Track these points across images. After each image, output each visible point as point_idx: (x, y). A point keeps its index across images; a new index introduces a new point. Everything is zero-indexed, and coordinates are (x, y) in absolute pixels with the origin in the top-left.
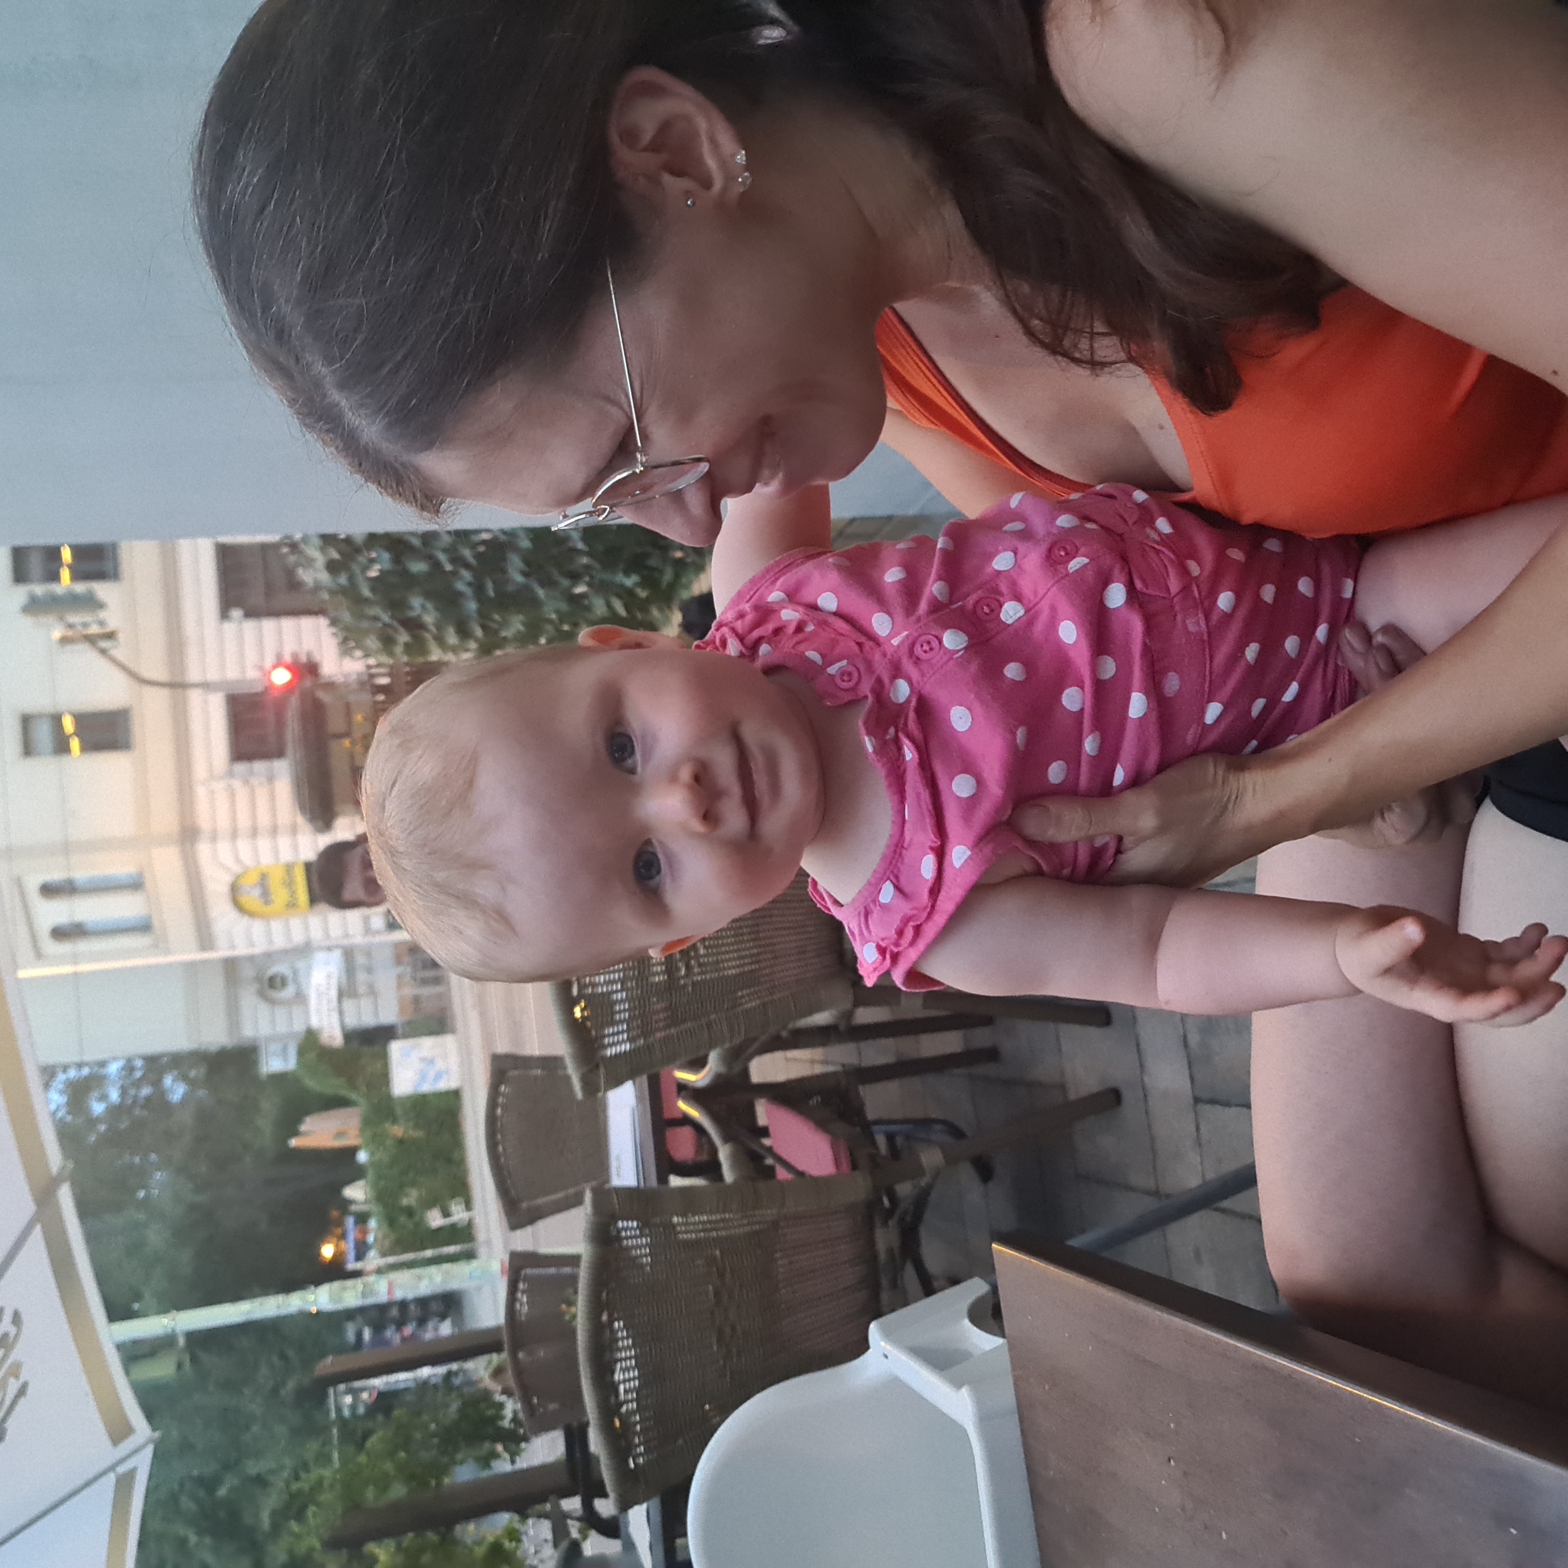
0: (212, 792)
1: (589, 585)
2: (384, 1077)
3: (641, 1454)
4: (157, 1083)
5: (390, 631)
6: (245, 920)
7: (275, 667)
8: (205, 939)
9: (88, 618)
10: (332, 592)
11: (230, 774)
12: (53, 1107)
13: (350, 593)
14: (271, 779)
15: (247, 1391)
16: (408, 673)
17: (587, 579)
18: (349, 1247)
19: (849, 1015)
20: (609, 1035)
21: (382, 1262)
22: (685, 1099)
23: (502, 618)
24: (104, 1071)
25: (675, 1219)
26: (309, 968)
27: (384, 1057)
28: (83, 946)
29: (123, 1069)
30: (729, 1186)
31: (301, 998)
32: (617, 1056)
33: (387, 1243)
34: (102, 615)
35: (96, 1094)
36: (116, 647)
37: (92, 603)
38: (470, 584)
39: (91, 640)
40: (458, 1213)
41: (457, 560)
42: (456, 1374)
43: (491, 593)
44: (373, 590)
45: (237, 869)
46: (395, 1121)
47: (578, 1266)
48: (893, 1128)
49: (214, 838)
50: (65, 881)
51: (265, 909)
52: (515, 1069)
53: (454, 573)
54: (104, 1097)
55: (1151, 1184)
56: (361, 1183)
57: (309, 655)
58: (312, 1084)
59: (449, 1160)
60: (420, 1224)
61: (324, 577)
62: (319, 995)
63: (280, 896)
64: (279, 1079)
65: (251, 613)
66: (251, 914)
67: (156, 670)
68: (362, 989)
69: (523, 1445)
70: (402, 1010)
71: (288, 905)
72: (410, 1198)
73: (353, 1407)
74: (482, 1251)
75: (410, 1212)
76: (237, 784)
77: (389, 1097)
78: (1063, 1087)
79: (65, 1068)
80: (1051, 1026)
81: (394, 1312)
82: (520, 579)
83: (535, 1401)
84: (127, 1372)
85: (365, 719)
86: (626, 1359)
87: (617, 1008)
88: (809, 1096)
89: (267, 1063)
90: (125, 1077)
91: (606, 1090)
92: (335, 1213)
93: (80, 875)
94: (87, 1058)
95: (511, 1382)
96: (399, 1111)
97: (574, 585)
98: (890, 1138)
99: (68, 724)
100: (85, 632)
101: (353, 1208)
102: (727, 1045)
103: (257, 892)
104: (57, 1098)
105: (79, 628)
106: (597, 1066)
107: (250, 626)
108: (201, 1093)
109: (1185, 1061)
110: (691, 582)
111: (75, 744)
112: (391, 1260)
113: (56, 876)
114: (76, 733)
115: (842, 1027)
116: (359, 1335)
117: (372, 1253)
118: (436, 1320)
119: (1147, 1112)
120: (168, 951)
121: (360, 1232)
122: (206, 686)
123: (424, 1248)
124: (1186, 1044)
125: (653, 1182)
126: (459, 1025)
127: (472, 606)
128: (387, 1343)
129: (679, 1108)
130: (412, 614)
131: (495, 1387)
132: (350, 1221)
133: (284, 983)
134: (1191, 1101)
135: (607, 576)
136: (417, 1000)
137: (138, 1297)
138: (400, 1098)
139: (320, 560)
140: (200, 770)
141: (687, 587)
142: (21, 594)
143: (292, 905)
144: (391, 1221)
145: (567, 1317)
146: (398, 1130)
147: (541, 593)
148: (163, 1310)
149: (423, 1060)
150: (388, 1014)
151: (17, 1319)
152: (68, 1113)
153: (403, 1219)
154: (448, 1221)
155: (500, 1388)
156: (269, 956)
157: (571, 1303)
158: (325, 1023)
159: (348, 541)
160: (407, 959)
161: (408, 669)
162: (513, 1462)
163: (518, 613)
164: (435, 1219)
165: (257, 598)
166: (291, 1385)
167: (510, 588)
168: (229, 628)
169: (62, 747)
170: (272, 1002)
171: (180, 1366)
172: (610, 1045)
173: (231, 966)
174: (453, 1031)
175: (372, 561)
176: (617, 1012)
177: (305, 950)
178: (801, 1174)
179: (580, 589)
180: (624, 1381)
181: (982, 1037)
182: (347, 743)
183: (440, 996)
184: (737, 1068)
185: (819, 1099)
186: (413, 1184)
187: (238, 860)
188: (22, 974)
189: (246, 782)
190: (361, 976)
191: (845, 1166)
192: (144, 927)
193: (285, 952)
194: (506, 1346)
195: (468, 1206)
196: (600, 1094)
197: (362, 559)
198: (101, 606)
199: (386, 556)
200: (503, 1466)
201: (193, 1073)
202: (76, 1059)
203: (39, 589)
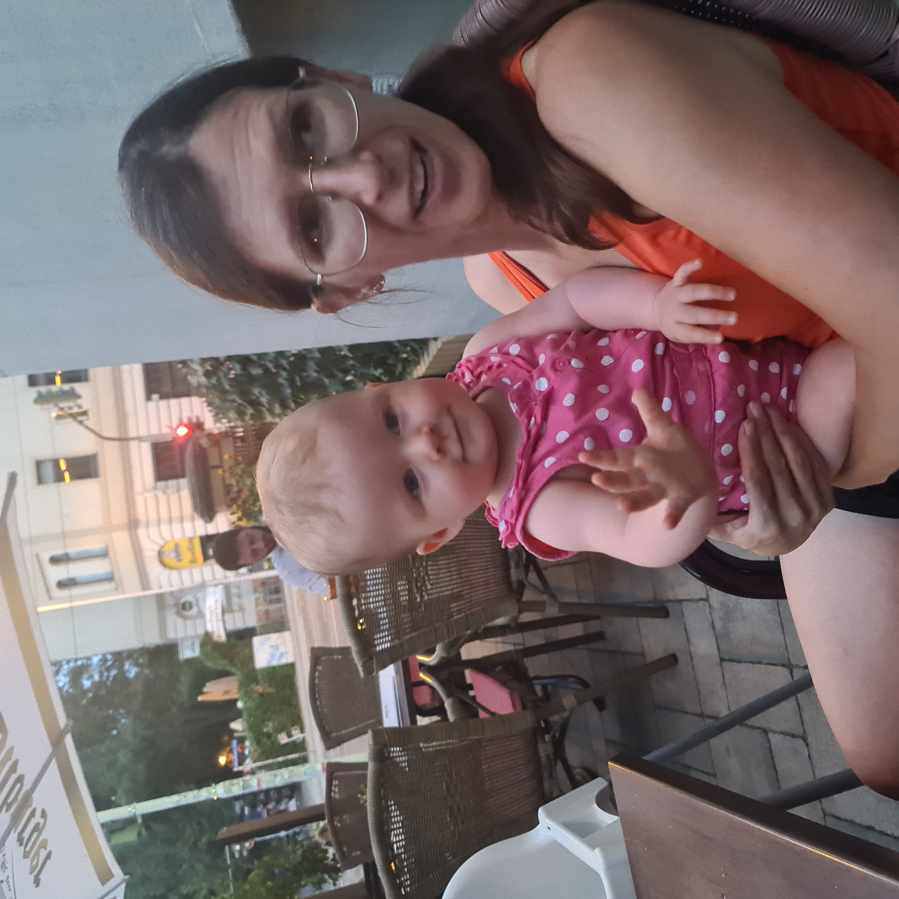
0: (145, 499)
1: (354, 375)
2: (251, 658)
3: (408, 886)
4: (121, 668)
5: (242, 408)
6: (167, 572)
7: (178, 427)
8: (145, 583)
9: (71, 404)
10: (208, 388)
11: (155, 488)
12: (61, 684)
13: (218, 388)
14: (178, 490)
15: (179, 844)
16: (253, 430)
17: (353, 372)
18: (235, 757)
19: (516, 619)
20: (378, 639)
21: (254, 765)
22: (424, 672)
23: (306, 397)
24: (89, 662)
25: (421, 745)
26: (205, 597)
27: (250, 646)
28: (76, 591)
29: (100, 660)
30: (452, 723)
31: (201, 614)
32: (383, 650)
33: (256, 754)
34: (80, 401)
35: (85, 676)
36: (88, 419)
37: (73, 395)
38: (286, 379)
39: (73, 416)
40: (296, 735)
41: (278, 366)
42: (298, 834)
43: (299, 384)
44: (231, 386)
45: (162, 543)
46: (257, 683)
47: (367, 769)
48: (545, 681)
49: (147, 526)
50: (63, 555)
51: (179, 564)
52: (325, 656)
53: (277, 374)
54: (91, 677)
55: (698, 711)
56: (240, 720)
57: (198, 418)
58: (209, 664)
59: (290, 705)
60: (275, 742)
61: (203, 380)
62: (212, 612)
63: (187, 556)
64: (190, 662)
65: (164, 396)
66: (170, 568)
67: (110, 431)
68: (235, 607)
69: (340, 874)
70: (259, 619)
71: (191, 562)
72: (269, 727)
73: (241, 852)
74: (311, 757)
75: (269, 735)
76: (159, 493)
77: (254, 669)
78: (643, 655)
79: (68, 662)
80: (635, 619)
81: (262, 797)
82: (315, 375)
83: (345, 849)
84: (109, 840)
85: (230, 457)
86: (397, 829)
87: (382, 622)
88: (496, 666)
89: (183, 653)
90: (101, 666)
91: (378, 671)
92: (226, 738)
93: (72, 550)
94: (79, 656)
95: (331, 838)
96: (260, 677)
97: (346, 376)
98: (544, 687)
99: (63, 466)
100: (70, 412)
101: (236, 735)
102: (446, 641)
103: (173, 555)
104: (63, 680)
105: (67, 410)
106: (371, 658)
107: (163, 403)
108: (147, 671)
109: (714, 638)
110: (412, 371)
111: (67, 475)
112: (259, 764)
113: (59, 552)
114: (67, 470)
115: (513, 625)
116: (242, 810)
117: (248, 761)
118: (287, 800)
119: (693, 669)
120: (124, 592)
121: (241, 748)
122: (140, 439)
123: (278, 756)
124: (713, 627)
125: (408, 723)
126: (292, 625)
127: (288, 391)
128: (259, 815)
129: (421, 677)
130: (253, 398)
131: (322, 841)
132: (235, 742)
133: (191, 607)
134: (719, 660)
135: (365, 371)
136: (267, 612)
137: (114, 793)
138: (259, 670)
139: (200, 370)
140: (138, 487)
141: (410, 374)
142: (33, 392)
143: (193, 561)
144: (258, 742)
145: (362, 802)
146: (260, 689)
147: (327, 381)
148: (129, 803)
149: (272, 646)
150: (251, 621)
151: (44, 814)
152: (71, 687)
153: (265, 740)
154: (291, 740)
155: (324, 842)
156: (182, 591)
157: (364, 793)
158: (215, 629)
159: (216, 359)
160: (261, 589)
161: (253, 428)
162: (335, 884)
163: (315, 393)
164: (283, 739)
165: (167, 389)
166: (204, 840)
167: (310, 380)
168: (151, 405)
169: (60, 478)
170: (185, 618)
171: (139, 834)
172: (379, 645)
173: (160, 598)
174: (289, 629)
175: (230, 369)
176: (381, 625)
177: (202, 586)
178: (493, 714)
179: (349, 378)
180: (397, 842)
181: (594, 626)
182: (220, 471)
183: (280, 610)
184: (453, 654)
185: (501, 667)
186: (270, 719)
187: (161, 537)
188: (40, 609)
189: (165, 492)
190: (235, 600)
191: (519, 707)
192: (110, 578)
193: (190, 589)
194: (327, 817)
195: (302, 730)
196: (375, 673)
197: (224, 369)
198: (79, 397)
199: (238, 366)
200: (329, 887)
201: (141, 661)
202: (74, 656)
203: (43, 389)
